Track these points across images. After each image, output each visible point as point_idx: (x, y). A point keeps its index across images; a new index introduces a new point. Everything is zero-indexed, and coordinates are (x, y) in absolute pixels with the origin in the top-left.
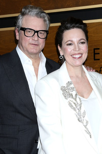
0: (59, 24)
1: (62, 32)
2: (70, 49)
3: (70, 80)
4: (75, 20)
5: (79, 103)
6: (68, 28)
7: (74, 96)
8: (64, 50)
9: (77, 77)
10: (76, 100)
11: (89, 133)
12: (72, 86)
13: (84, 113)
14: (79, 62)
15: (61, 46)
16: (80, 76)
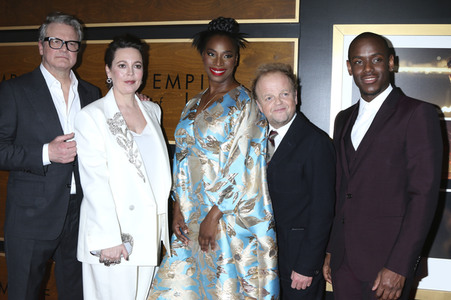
0: (109, 42)
1: (115, 49)
2: (123, 73)
3: (118, 111)
4: (132, 38)
5: (130, 139)
6: (122, 46)
7: (124, 130)
8: (114, 73)
9: (128, 107)
10: (126, 135)
11: (142, 176)
12: (121, 118)
13: (136, 151)
14: (131, 89)
15: (110, 66)
16: (131, 105)
